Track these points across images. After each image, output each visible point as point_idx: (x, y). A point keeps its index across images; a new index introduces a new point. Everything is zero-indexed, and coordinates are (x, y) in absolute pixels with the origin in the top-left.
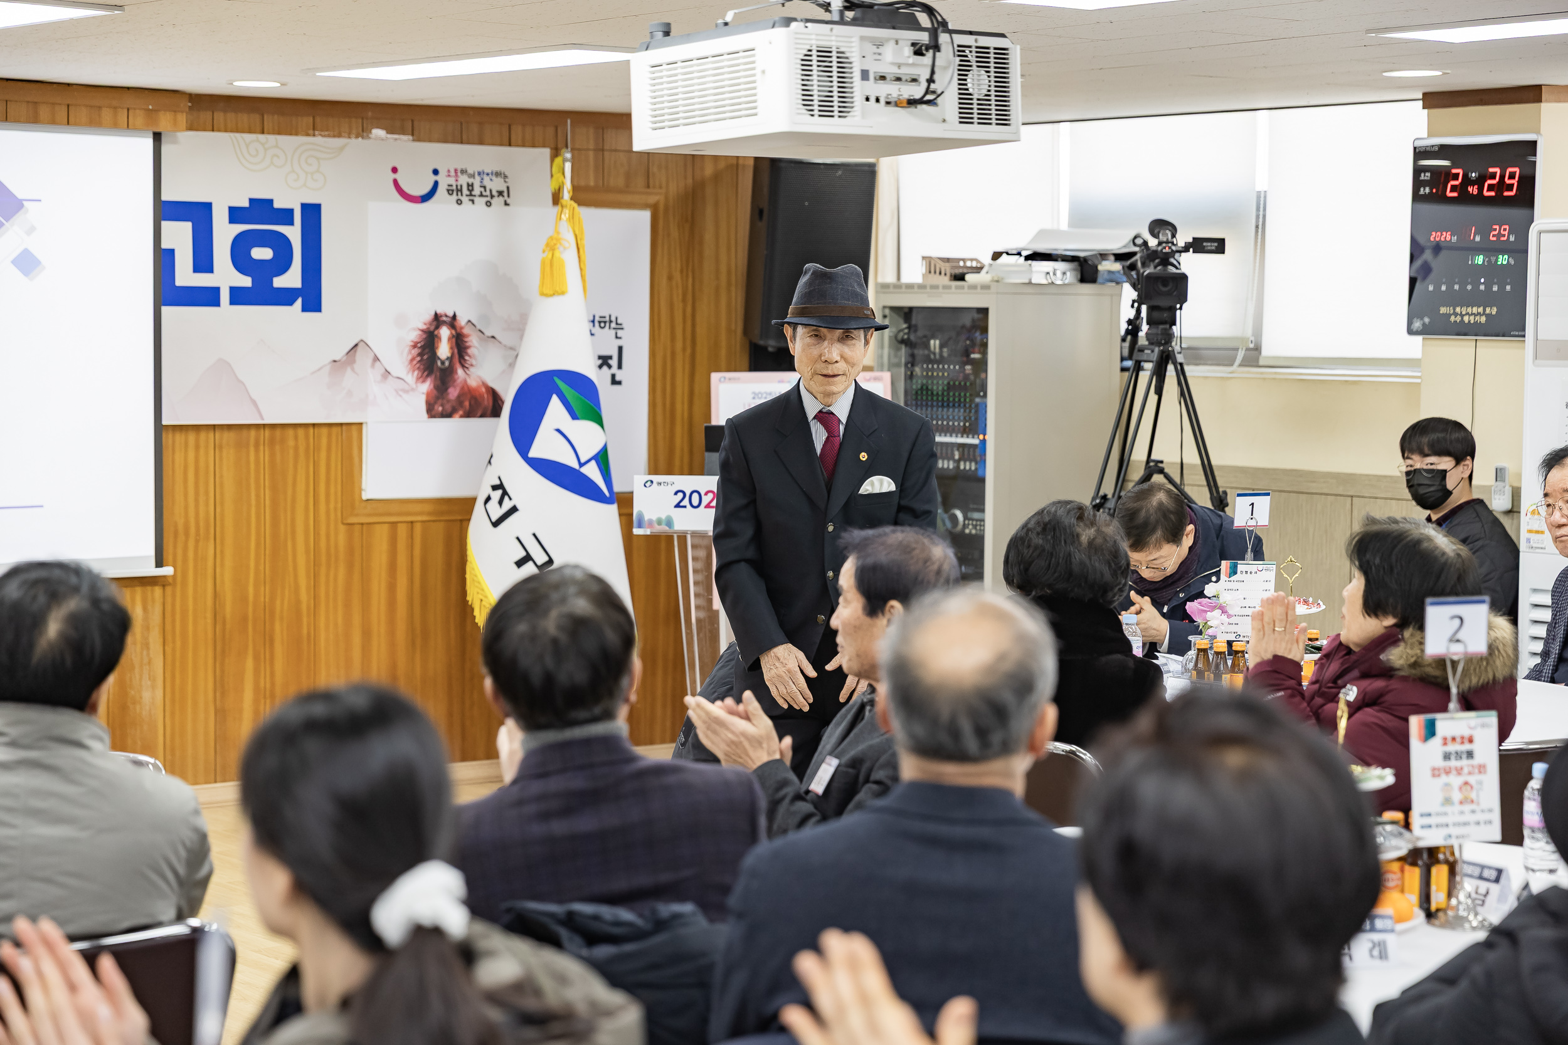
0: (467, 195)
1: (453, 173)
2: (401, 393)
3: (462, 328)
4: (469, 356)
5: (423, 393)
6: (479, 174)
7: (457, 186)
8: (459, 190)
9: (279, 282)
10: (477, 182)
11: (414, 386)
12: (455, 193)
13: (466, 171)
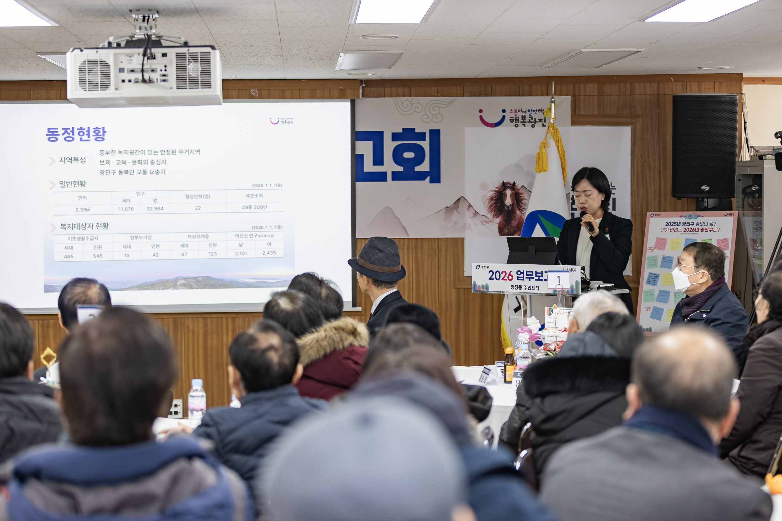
0: (521, 122)
1: (514, 111)
2: (484, 223)
3: (519, 190)
4: (523, 204)
5: (497, 223)
6: (529, 111)
7: (516, 117)
8: (517, 120)
9: (417, 169)
10: (527, 115)
11: (492, 220)
12: (514, 121)
13: (522, 110)
